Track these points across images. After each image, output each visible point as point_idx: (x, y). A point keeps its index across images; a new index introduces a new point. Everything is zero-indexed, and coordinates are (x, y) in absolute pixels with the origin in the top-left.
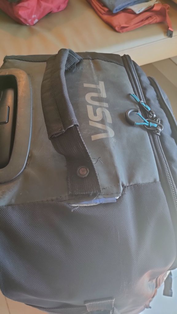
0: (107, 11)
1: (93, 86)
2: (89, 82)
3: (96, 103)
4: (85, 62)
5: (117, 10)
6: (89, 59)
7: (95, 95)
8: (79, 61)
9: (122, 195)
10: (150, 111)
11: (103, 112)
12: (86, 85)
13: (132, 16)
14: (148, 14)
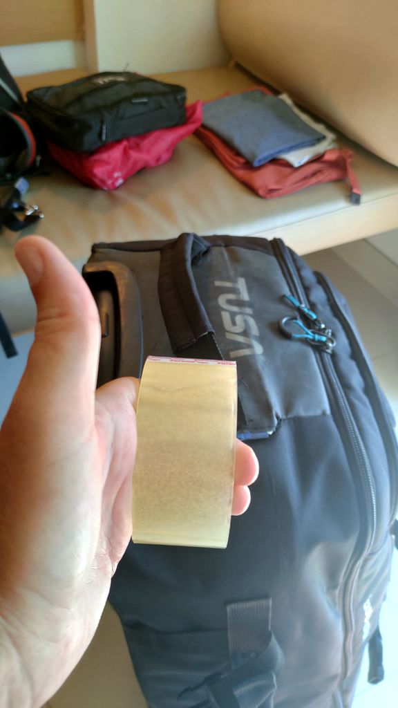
0: (244, 164)
1: (228, 284)
2: (222, 279)
3: (235, 309)
4: (215, 251)
5: (260, 161)
6: (220, 246)
7: (231, 296)
8: (206, 249)
9: (277, 429)
10: (316, 320)
11: (246, 322)
12: (218, 283)
13: (288, 170)
14: (315, 167)
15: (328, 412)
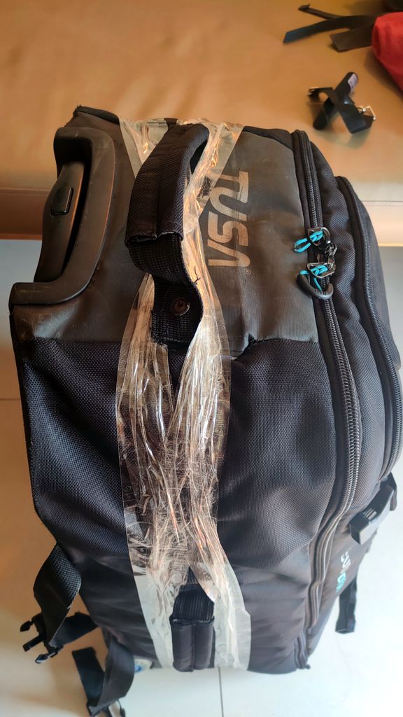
1: (227, 177)
15: (316, 340)
